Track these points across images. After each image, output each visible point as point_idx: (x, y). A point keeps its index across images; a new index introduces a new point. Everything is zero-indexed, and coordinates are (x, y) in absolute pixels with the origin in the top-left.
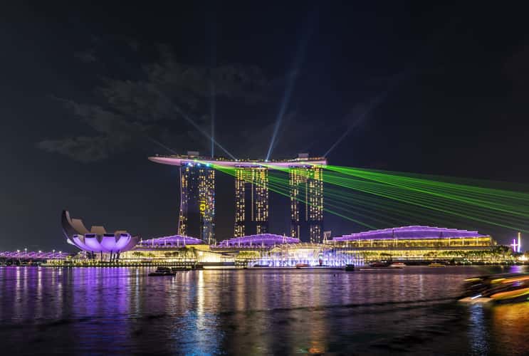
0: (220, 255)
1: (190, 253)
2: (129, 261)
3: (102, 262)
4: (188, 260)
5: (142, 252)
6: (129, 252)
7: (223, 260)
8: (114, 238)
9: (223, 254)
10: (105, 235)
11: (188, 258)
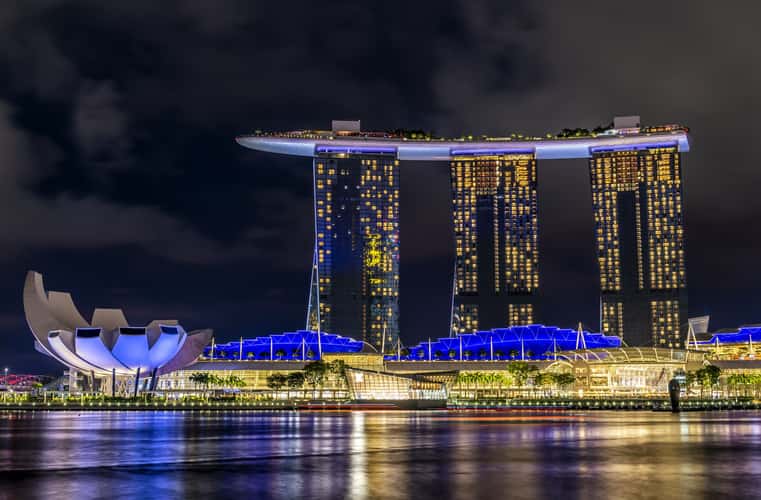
0: (409, 382)
1: (332, 377)
2: (181, 395)
3: (114, 399)
4: (327, 395)
5: (211, 373)
6: (181, 374)
7: (417, 395)
8: (144, 338)
9: (415, 377)
10: (124, 331)
11: (328, 388)
